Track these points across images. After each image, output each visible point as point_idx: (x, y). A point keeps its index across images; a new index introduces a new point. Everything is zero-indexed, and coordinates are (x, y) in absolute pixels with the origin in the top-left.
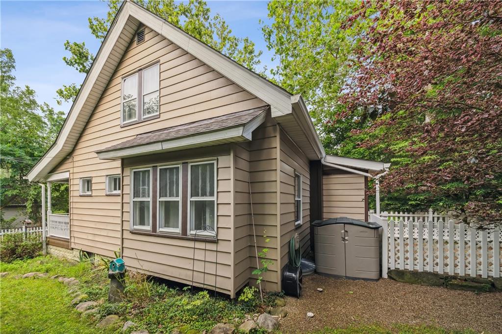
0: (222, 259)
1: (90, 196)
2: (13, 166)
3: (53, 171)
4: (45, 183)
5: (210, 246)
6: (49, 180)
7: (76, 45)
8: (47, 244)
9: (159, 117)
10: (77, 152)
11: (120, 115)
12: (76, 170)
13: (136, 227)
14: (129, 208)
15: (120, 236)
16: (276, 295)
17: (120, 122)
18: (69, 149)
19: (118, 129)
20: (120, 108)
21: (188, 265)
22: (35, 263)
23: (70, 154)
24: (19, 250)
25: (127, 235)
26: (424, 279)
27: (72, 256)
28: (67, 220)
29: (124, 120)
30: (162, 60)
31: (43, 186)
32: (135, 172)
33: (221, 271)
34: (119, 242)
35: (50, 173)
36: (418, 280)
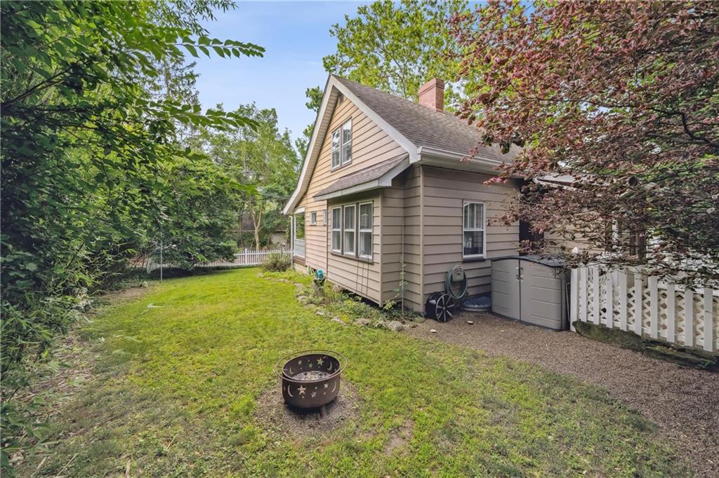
0: (372, 276)
1: (315, 226)
2: (278, 201)
3: (297, 206)
4: (293, 216)
5: (366, 266)
6: (296, 212)
7: (313, 90)
8: (294, 262)
9: (351, 162)
10: (309, 192)
11: (331, 162)
12: (309, 206)
13: (334, 250)
14: (331, 236)
15: (326, 256)
16: (419, 314)
17: (330, 168)
18: (304, 190)
19: (330, 174)
20: (331, 157)
21: (354, 278)
22: (286, 274)
23: (305, 194)
24: (278, 265)
25: (330, 256)
26: (617, 339)
27: (305, 271)
28: (303, 244)
29: (333, 166)
30: (354, 116)
31: (291, 217)
32: (334, 210)
33: (371, 284)
34: (325, 261)
35: (296, 207)
36: (608, 338)
